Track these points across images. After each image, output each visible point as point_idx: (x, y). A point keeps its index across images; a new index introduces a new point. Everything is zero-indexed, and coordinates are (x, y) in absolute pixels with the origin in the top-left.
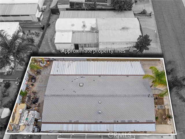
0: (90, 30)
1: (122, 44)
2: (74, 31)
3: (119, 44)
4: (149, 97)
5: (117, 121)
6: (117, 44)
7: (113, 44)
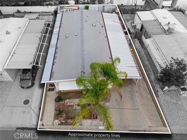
0: (166, 29)
1: (162, 58)
2: (158, 20)
3: (160, 55)
4: (82, 72)
5: (57, 49)
6: (159, 53)
7: (157, 49)
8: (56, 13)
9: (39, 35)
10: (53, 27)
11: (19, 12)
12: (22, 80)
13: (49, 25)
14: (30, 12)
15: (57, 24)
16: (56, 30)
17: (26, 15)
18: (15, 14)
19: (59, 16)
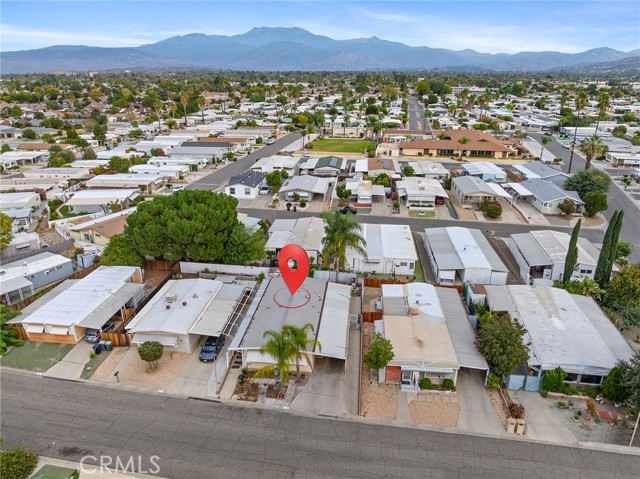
5: (254, 319)
8: (261, 278)
9: (234, 303)
10: (254, 295)
11: (207, 271)
12: (203, 351)
13: (248, 292)
14: (224, 273)
15: (260, 292)
16: (257, 299)
17: (218, 277)
18: (201, 274)
19: (265, 282)
